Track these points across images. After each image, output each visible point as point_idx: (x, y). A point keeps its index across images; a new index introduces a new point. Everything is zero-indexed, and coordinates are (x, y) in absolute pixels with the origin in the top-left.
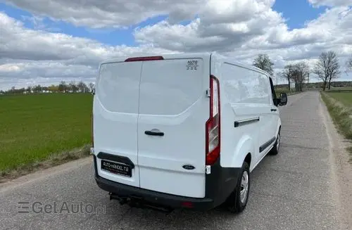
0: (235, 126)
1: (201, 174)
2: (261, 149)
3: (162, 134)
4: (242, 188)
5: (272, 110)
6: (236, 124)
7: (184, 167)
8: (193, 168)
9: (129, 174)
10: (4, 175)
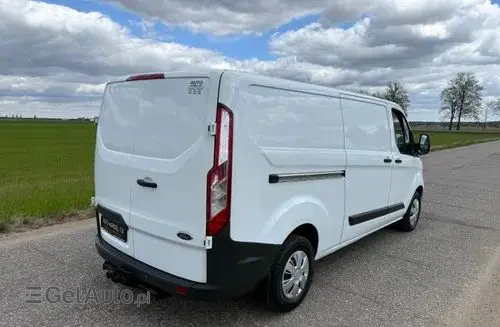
0: (270, 182)
1: (199, 248)
2: (353, 221)
3: (154, 186)
4: (288, 276)
5: (386, 161)
6: (273, 179)
7: (179, 235)
8: (189, 238)
9: (124, 238)
10: (25, 222)
